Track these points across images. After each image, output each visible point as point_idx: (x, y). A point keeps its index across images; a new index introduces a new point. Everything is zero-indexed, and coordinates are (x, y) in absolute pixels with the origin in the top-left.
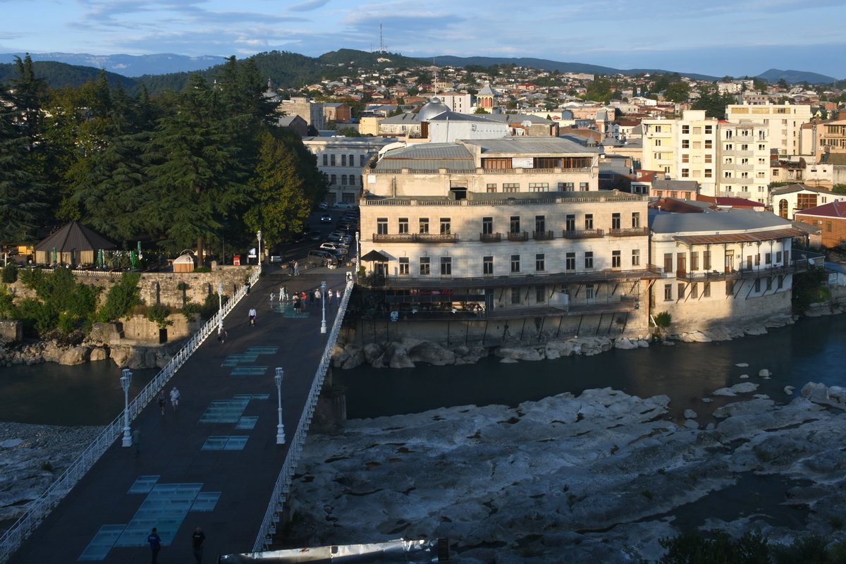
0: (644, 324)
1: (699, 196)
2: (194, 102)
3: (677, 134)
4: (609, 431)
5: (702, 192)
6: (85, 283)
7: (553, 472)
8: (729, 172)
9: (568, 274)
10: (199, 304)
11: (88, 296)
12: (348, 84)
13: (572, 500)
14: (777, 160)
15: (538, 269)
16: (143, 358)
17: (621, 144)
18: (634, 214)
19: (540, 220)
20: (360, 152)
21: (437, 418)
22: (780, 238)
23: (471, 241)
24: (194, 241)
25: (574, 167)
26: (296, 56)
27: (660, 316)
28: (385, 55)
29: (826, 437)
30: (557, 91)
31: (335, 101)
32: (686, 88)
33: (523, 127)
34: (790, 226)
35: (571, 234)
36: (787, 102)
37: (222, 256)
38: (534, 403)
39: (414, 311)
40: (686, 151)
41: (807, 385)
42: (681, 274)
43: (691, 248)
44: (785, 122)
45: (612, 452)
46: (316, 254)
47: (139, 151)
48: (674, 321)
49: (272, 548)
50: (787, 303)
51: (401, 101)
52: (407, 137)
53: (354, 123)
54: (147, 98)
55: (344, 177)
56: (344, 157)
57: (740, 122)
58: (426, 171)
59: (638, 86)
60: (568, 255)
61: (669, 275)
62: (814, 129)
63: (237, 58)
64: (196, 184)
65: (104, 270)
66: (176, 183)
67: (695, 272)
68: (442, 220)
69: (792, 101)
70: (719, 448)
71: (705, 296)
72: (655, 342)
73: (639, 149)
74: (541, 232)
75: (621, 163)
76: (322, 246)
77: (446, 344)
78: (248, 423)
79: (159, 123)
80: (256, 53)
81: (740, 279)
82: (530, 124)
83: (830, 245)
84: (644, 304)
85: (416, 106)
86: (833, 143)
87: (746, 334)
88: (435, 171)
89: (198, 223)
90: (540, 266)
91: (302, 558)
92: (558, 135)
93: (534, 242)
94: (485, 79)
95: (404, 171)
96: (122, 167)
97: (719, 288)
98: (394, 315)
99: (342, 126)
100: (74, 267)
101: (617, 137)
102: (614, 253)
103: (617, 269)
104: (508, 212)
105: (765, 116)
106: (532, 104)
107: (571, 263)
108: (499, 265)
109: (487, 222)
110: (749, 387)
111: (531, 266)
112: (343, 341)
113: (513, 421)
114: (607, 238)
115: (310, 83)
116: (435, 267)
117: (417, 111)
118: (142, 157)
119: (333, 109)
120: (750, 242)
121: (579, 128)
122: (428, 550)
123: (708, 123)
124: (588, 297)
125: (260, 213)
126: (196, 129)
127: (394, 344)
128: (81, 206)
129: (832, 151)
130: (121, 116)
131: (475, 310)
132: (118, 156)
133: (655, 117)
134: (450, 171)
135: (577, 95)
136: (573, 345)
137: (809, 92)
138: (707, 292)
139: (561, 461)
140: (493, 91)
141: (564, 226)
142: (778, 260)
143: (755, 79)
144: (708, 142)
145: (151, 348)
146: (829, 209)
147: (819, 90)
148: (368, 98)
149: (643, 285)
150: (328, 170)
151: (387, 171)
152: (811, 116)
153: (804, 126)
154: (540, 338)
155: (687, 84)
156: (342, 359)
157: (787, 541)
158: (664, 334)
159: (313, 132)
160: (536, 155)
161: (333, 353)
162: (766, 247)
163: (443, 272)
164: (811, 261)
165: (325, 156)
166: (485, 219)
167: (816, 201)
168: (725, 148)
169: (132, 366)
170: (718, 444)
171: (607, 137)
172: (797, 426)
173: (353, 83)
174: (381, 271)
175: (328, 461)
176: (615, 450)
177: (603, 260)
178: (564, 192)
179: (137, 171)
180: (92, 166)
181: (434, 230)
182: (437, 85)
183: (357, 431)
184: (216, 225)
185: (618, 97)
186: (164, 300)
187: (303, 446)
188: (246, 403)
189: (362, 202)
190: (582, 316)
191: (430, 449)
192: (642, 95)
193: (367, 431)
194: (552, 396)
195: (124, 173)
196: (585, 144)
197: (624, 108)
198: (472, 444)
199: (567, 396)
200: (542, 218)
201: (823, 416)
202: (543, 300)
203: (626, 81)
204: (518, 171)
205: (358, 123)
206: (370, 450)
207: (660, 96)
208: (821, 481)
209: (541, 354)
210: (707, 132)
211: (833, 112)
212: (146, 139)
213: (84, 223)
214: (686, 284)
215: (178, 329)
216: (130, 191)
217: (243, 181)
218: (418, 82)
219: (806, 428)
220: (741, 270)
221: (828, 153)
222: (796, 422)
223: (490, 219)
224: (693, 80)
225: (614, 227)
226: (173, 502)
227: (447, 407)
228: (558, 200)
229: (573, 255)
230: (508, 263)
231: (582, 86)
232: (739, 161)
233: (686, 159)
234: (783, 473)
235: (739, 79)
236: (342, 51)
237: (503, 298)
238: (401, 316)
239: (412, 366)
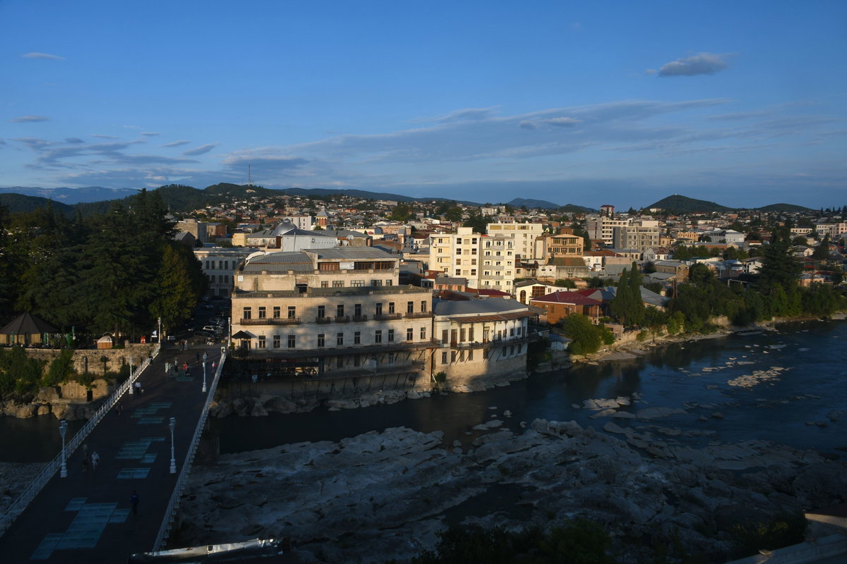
0: (428, 381)
1: (467, 289)
2: (115, 222)
3: (453, 244)
4: (402, 458)
5: (469, 286)
6: (34, 358)
7: (363, 487)
8: (487, 271)
9: (376, 346)
10: (115, 372)
11: (37, 366)
12: (225, 209)
13: (376, 507)
14: (520, 263)
15: (355, 342)
16: (75, 412)
17: (415, 252)
18: (422, 302)
19: (358, 307)
20: (234, 259)
21: (283, 452)
22: (520, 317)
23: (309, 323)
24: (113, 326)
25: (382, 268)
26: (188, 188)
27: (439, 374)
28: (251, 187)
29: (546, 456)
30: (371, 213)
31: (215, 222)
32: (460, 211)
33: (347, 240)
34: (527, 309)
35: (380, 317)
36: (527, 222)
37: (133, 337)
38: (350, 439)
39: (269, 375)
40: (459, 257)
41: (535, 421)
42: (454, 344)
43: (460, 326)
44: (525, 235)
45: (404, 472)
46: (200, 335)
47: (75, 259)
48: (448, 378)
49: (167, 549)
50: (523, 363)
51: (262, 221)
52: (266, 247)
53: (228, 237)
54: (81, 220)
55: (221, 277)
56: (221, 262)
57: (496, 235)
58: (279, 273)
59: (428, 210)
60: (377, 332)
61: (445, 345)
62: (545, 241)
63: (147, 190)
64: (115, 283)
65: (46, 348)
66: (101, 283)
67: (463, 343)
68: (289, 308)
69: (530, 221)
70: (476, 466)
71: (469, 359)
72: (435, 393)
73: (427, 256)
74: (359, 317)
75: (414, 265)
76: (204, 328)
77: (291, 398)
78: (150, 459)
79: (89, 239)
80: (159, 186)
81: (494, 347)
82: (352, 238)
83: (553, 322)
84: (428, 366)
85: (273, 225)
86: (557, 250)
87: (496, 386)
88: (285, 273)
89: (116, 312)
90: (357, 340)
91: (187, 555)
92: (371, 246)
93: (353, 323)
94: (322, 205)
95: (263, 272)
96: (62, 272)
97: (479, 354)
98: (255, 378)
99: (220, 240)
100: (26, 346)
101: (412, 247)
102: (409, 330)
103: (410, 341)
104: (336, 301)
105: (513, 232)
106: (354, 223)
107: (378, 338)
108: (329, 340)
109: (321, 309)
110: (496, 423)
111: (351, 340)
112: (218, 398)
113: (336, 452)
114: (403, 320)
115: (198, 208)
116: (284, 342)
117: (273, 229)
118: (76, 264)
119: (214, 227)
120: (500, 321)
121: (387, 240)
122: (276, 546)
123: (475, 236)
124: (390, 363)
125: (161, 304)
126: (116, 243)
127: (254, 398)
128: (32, 300)
129: (555, 256)
130: (62, 234)
131: (311, 373)
132: (59, 263)
133: (438, 233)
134: (296, 273)
135: (385, 216)
136: (379, 397)
137: (542, 215)
138: (470, 357)
139: (369, 479)
140: (327, 214)
141: (375, 311)
142: (519, 333)
143: (506, 205)
144: (474, 250)
145: (81, 405)
146: (553, 297)
147: (548, 213)
148: (239, 219)
149: (428, 353)
150: (209, 272)
151: (251, 273)
152: (543, 231)
153: (538, 239)
154: (356, 393)
155: (460, 209)
156: (217, 411)
157: (518, 529)
158: (441, 388)
159: (199, 245)
160: (356, 260)
161: (211, 406)
162: (511, 324)
163: (289, 346)
164: (540, 334)
165: (208, 262)
166: (320, 307)
167: (544, 291)
168: (485, 254)
169: (67, 419)
170: (475, 464)
171: (405, 246)
172: (527, 449)
173: (229, 208)
174: (246, 346)
175: (206, 485)
176: (405, 470)
177: (400, 335)
178: (375, 286)
179: (73, 274)
180: (41, 271)
181: (284, 315)
182: (288, 209)
183: (226, 462)
184: (129, 313)
185: (414, 218)
186: (90, 370)
187: (189, 474)
188: (149, 444)
189: (233, 295)
190: (385, 376)
191: (277, 474)
192: (430, 216)
193: (234, 462)
194: (364, 433)
195: (63, 276)
196: (390, 252)
197: (417, 226)
198: (307, 470)
199: (373, 434)
200: (360, 305)
201: (544, 442)
202: (359, 365)
203: (419, 206)
204: (344, 272)
205: (232, 237)
206: (236, 476)
207: (442, 217)
208: (542, 487)
209: (356, 404)
210: (473, 243)
211: (557, 228)
212: (80, 251)
213: (34, 314)
214: (457, 351)
215: (100, 390)
216: (67, 290)
217: (148, 281)
218: (275, 207)
219: (534, 451)
220: (494, 341)
221: (553, 258)
222: (527, 447)
223: (324, 307)
224: (465, 206)
225: (408, 311)
226: (96, 517)
227: (290, 444)
228: (371, 293)
229: (380, 332)
230: (335, 338)
231: (389, 210)
232: (495, 264)
233: (459, 262)
234: (517, 482)
235: (496, 205)
236: (222, 184)
237: (331, 364)
238: (259, 378)
239: (267, 414)
